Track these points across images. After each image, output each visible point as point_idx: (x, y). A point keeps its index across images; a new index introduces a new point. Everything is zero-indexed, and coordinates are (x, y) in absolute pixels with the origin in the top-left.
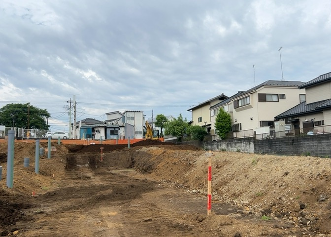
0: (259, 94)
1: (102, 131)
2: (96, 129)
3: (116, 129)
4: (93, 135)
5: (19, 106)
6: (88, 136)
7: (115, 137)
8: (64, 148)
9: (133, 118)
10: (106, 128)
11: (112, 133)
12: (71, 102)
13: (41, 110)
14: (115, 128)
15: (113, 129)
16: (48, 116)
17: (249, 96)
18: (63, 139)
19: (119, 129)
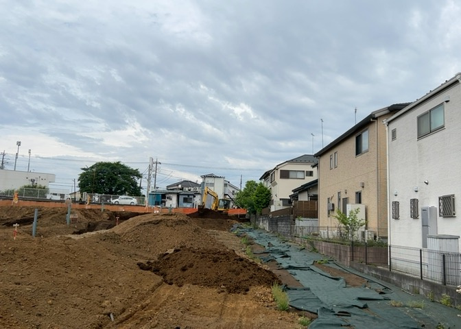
0: (281, 171)
1: (174, 198)
2: (167, 196)
3: (190, 197)
4: (165, 202)
5: (108, 165)
6: (157, 203)
7: (189, 205)
8: (105, 215)
9: (212, 185)
10: (178, 195)
11: (186, 200)
12: (157, 163)
13: (132, 170)
14: (189, 195)
15: (187, 197)
16: (139, 176)
17: (274, 173)
18: (130, 205)
19: (194, 197)
